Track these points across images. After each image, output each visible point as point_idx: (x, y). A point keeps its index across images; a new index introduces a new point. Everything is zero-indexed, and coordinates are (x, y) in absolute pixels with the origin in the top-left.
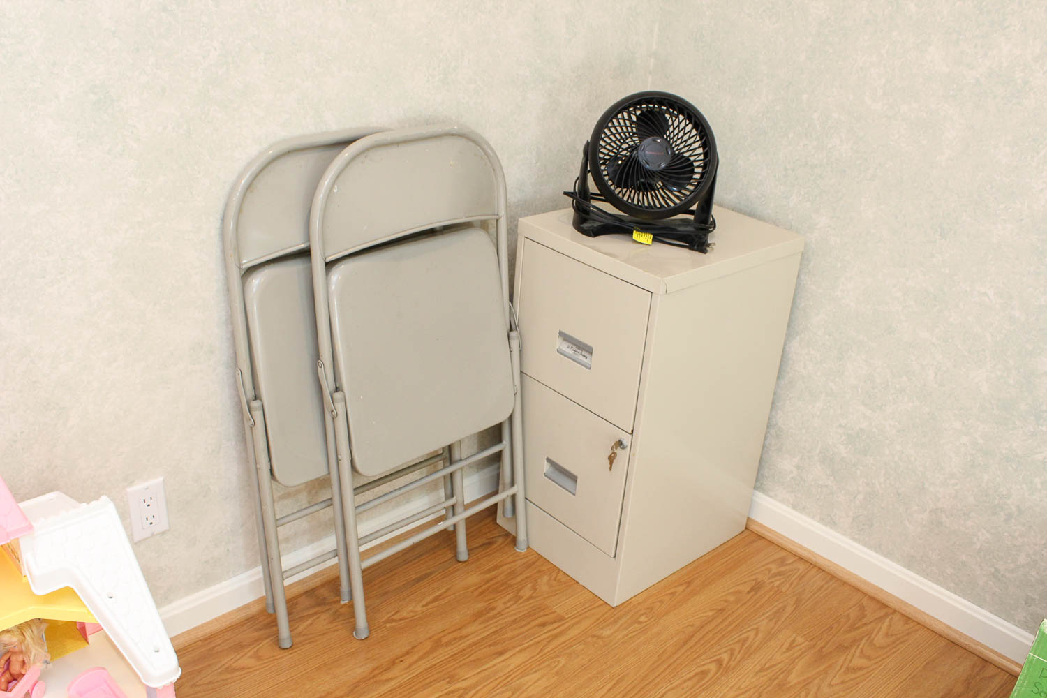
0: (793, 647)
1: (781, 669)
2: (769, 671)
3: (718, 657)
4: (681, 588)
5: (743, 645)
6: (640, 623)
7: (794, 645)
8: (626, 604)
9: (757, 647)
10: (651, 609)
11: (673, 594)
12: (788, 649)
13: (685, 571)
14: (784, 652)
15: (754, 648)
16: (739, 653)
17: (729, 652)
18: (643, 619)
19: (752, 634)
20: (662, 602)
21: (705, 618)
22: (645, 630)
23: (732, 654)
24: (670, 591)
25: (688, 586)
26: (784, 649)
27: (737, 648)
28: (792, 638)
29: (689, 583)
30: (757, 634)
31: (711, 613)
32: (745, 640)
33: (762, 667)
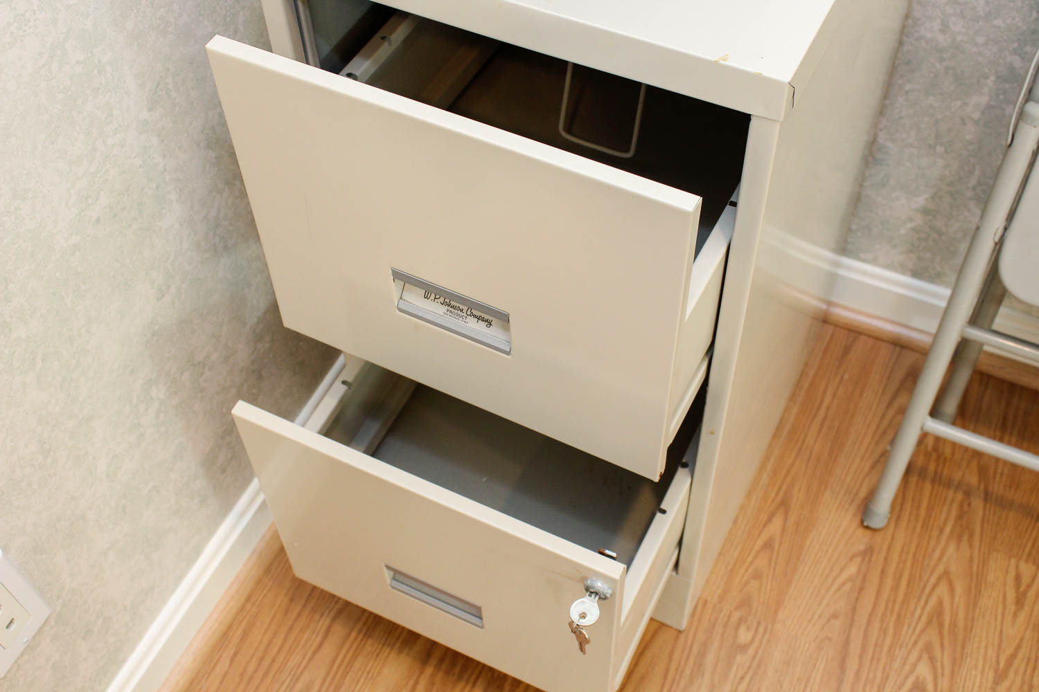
0: (1025, 593)
1: (1029, 659)
2: (1011, 674)
3: (912, 679)
4: (776, 524)
5: (941, 626)
6: (743, 648)
7: (1023, 587)
8: (698, 611)
9: (966, 620)
10: (746, 603)
11: (768, 545)
12: (1020, 602)
13: (765, 478)
14: (1015, 615)
15: (961, 624)
16: (943, 652)
17: (925, 656)
18: (744, 636)
19: (943, 590)
20: (757, 576)
21: (848, 585)
22: (759, 666)
23: (932, 659)
24: (760, 543)
25: (786, 514)
26: (1011, 607)
27: (932, 635)
28: (1012, 574)
29: (784, 504)
30: (952, 589)
31: (852, 569)
32: (938, 613)
33: (996, 671)
